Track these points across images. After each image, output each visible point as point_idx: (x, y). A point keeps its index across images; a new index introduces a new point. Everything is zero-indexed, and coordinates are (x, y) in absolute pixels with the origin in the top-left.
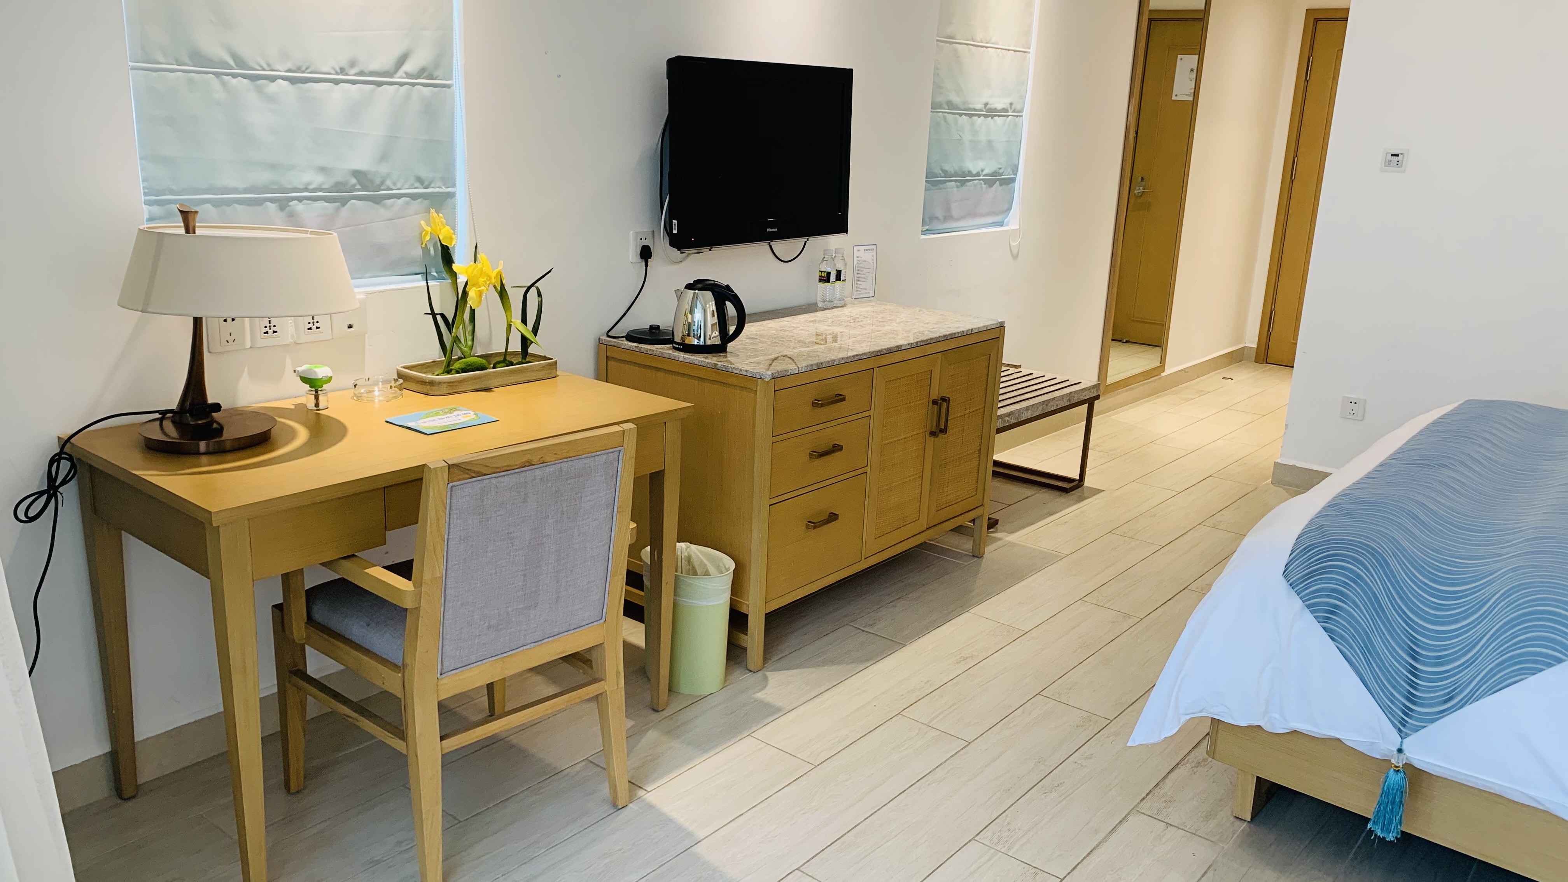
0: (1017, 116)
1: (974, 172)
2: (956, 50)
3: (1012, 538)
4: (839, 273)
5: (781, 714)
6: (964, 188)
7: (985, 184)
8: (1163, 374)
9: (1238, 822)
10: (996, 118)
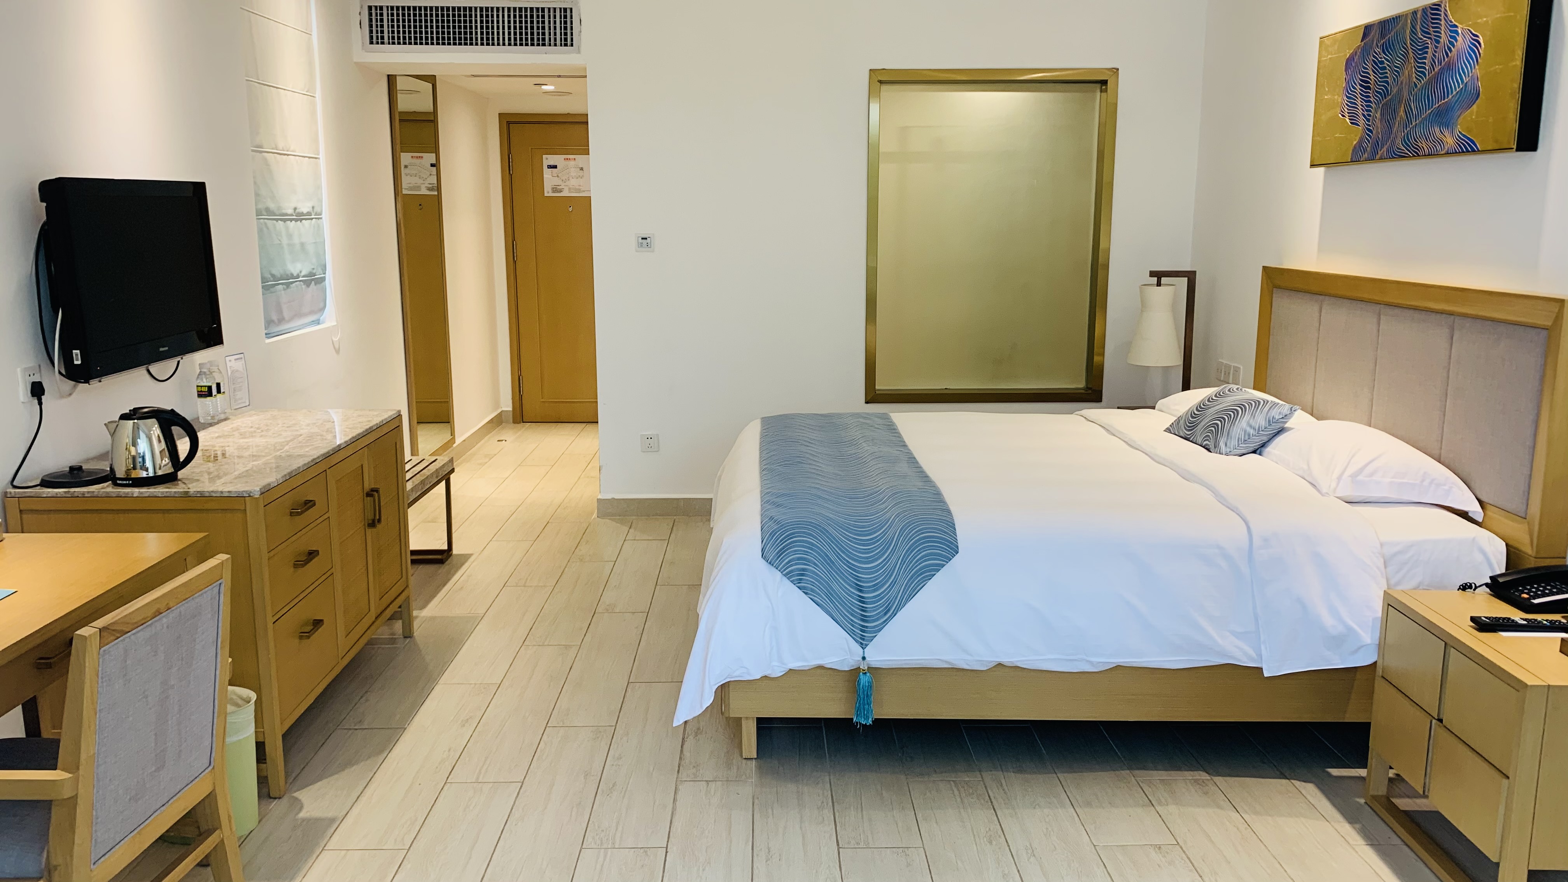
0: (319, 218)
1: (295, 275)
2: (265, 159)
3: (426, 612)
4: (218, 385)
5: (338, 823)
6: (289, 290)
7: (304, 285)
8: (455, 445)
9: (749, 762)
10: (304, 221)
